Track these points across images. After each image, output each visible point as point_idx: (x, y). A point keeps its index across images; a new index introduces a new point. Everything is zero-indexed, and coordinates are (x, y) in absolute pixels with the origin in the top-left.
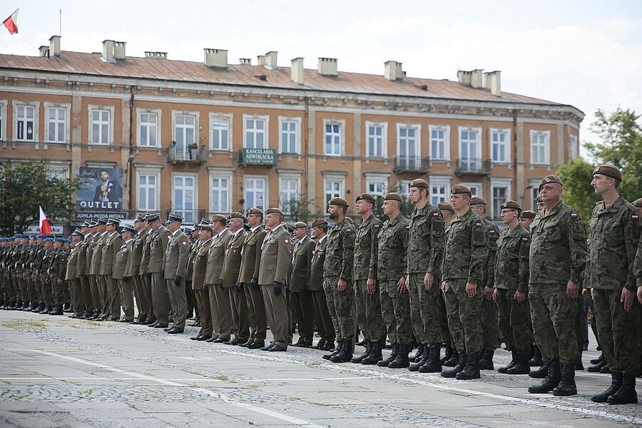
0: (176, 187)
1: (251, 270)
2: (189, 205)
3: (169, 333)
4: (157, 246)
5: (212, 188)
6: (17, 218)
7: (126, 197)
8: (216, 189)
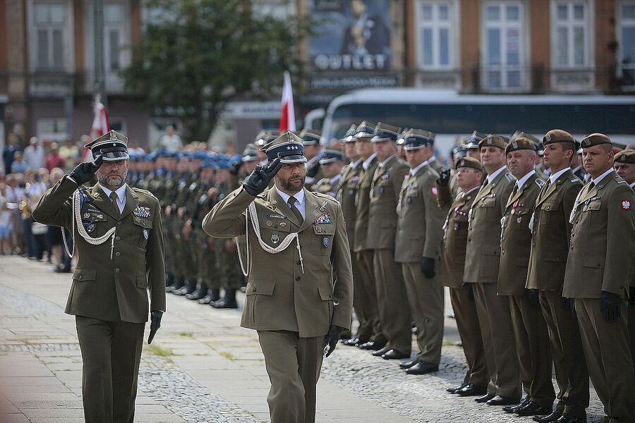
0: (488, 24)
1: (555, 264)
2: (513, 58)
3: (408, 373)
4: (383, 195)
5: (556, 22)
6: (207, 90)
7: (397, 45)
8: (562, 23)
